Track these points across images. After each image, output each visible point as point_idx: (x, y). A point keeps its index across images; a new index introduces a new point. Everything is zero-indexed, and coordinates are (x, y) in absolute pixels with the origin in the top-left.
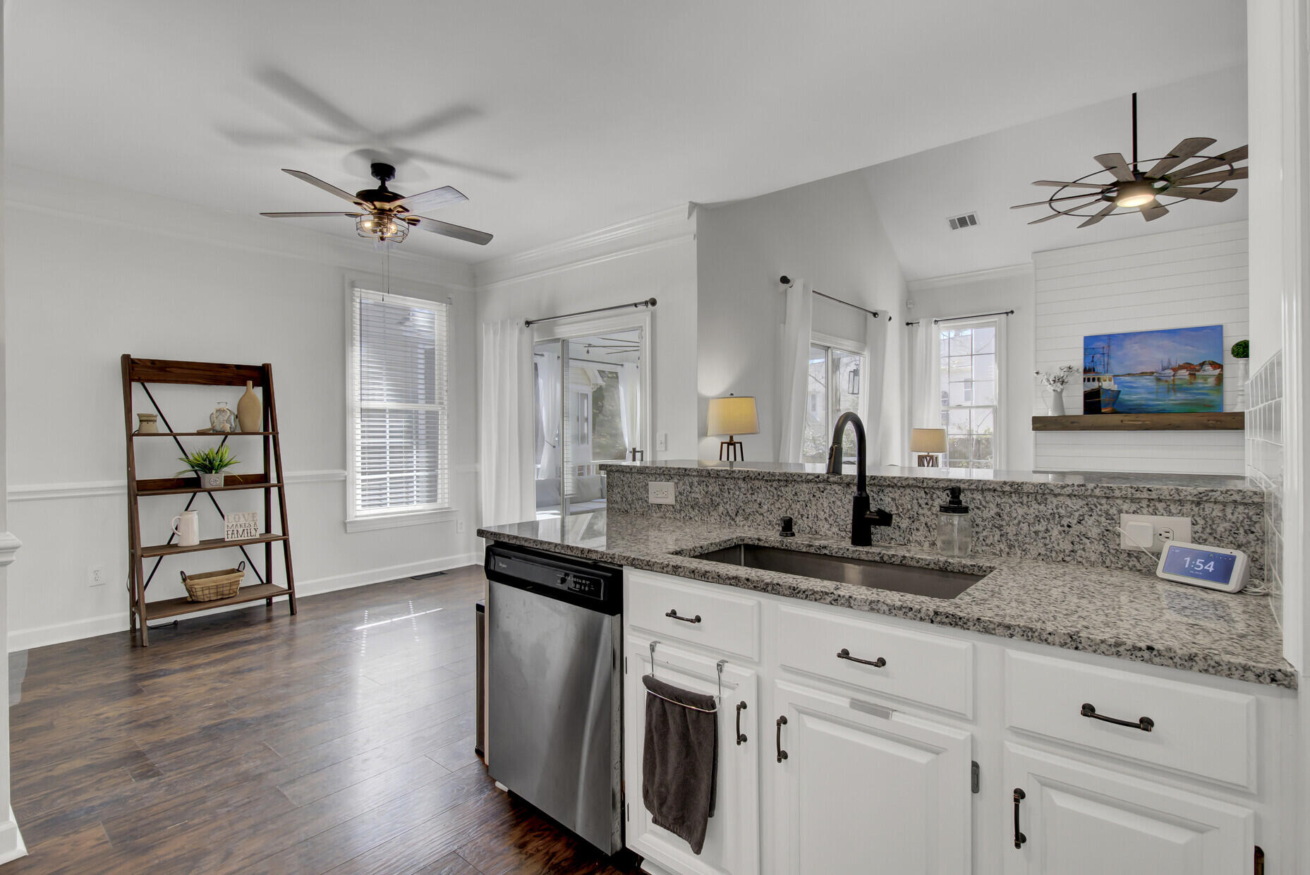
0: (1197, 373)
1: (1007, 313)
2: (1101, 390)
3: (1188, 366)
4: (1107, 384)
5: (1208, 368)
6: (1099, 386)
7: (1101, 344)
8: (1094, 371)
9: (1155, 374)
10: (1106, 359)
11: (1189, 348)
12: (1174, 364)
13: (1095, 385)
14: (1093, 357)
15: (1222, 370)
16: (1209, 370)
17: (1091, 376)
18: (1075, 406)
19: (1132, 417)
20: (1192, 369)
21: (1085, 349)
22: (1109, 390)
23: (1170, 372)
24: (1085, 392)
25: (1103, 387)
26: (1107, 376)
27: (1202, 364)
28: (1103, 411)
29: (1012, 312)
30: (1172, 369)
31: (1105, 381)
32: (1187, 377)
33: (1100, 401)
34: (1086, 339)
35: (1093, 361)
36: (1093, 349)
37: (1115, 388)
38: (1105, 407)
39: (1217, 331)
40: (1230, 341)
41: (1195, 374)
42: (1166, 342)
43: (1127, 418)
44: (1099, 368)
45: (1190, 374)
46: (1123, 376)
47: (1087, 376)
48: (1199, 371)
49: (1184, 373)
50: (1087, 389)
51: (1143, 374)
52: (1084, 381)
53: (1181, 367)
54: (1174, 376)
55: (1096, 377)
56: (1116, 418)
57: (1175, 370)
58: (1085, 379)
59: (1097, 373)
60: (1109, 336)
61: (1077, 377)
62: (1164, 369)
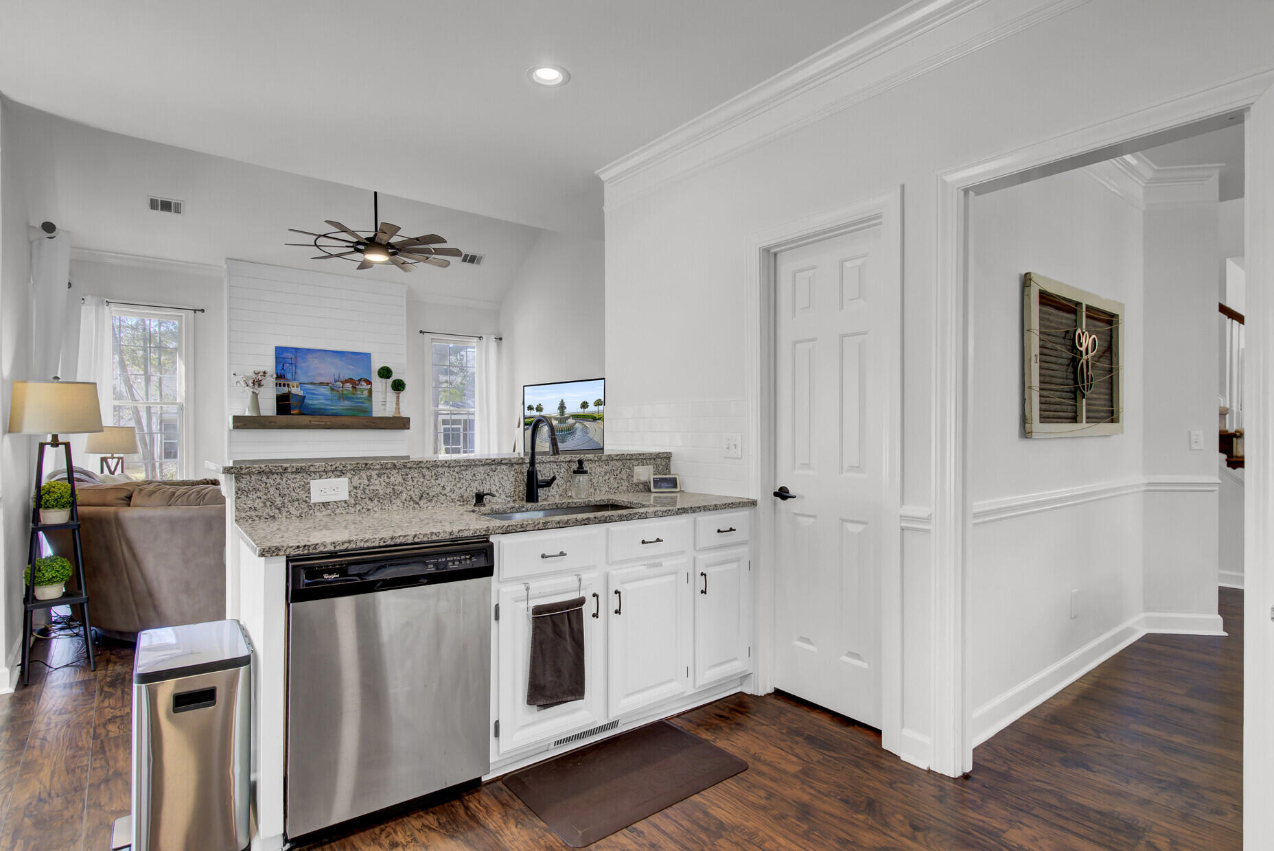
0: (357, 387)
1: (195, 311)
2: (290, 395)
3: (351, 381)
4: (295, 390)
5: (363, 383)
6: (289, 391)
7: (289, 355)
8: (284, 377)
9: (330, 385)
10: (294, 369)
11: (351, 366)
12: (342, 379)
13: (286, 390)
14: (284, 365)
15: (371, 386)
16: (364, 385)
17: (282, 382)
18: (268, 407)
19: (318, 418)
20: (354, 383)
21: (276, 358)
22: (297, 395)
23: (339, 384)
24: (277, 395)
25: (293, 392)
26: (295, 383)
27: (360, 380)
28: (292, 412)
29: (203, 311)
31: (293, 387)
32: (351, 389)
33: (289, 404)
34: (277, 348)
35: (283, 369)
36: (284, 358)
37: (301, 393)
38: (294, 410)
39: (367, 356)
40: (376, 365)
41: (355, 388)
42: (337, 361)
43: (314, 419)
44: (289, 376)
45: (352, 387)
46: (307, 384)
47: (279, 382)
48: (358, 385)
49: (348, 386)
50: (278, 393)
51: (321, 384)
52: (276, 386)
53: (347, 381)
54: (342, 387)
55: (286, 383)
56: (305, 419)
57: (343, 383)
58: (277, 384)
59: (287, 379)
60: (296, 349)
61: (270, 382)
62: (336, 381)
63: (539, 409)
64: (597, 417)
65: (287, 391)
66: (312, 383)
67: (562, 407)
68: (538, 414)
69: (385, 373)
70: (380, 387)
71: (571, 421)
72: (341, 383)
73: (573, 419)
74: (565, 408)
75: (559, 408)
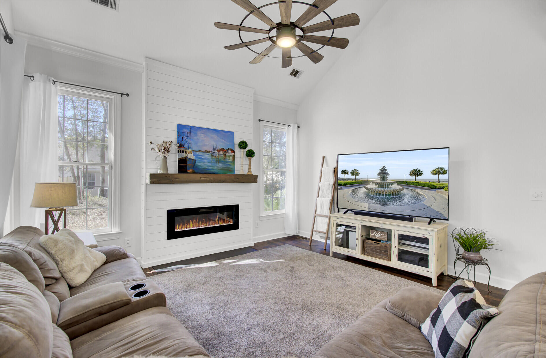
0: (226, 154)
1: (122, 94)
2: (187, 159)
3: (222, 150)
4: (190, 156)
5: (230, 152)
6: (186, 156)
7: (186, 131)
8: (183, 146)
9: (211, 152)
10: (189, 141)
12: (218, 148)
13: (184, 155)
14: (183, 138)
15: (234, 154)
16: (230, 153)
17: (182, 149)
18: (173, 168)
19: (205, 175)
20: (225, 151)
21: (178, 132)
22: (191, 159)
23: (216, 152)
24: (178, 159)
25: (188, 157)
26: (190, 151)
27: (228, 150)
28: (188, 171)
29: (128, 95)
30: (217, 150)
31: (189, 153)
32: (223, 155)
33: (186, 165)
34: (178, 126)
35: (182, 140)
36: (183, 133)
37: (193, 158)
38: (189, 169)
40: (237, 140)
43: (203, 176)
44: (186, 145)
45: (224, 154)
46: (197, 151)
47: (180, 149)
48: (227, 153)
49: (221, 153)
50: (179, 157)
51: (206, 151)
52: (178, 152)
54: (218, 154)
55: (185, 150)
56: (197, 176)
57: (219, 151)
58: (178, 151)
59: (185, 148)
60: (191, 126)
61: (174, 148)
62: (214, 150)
63: (355, 173)
64: (437, 186)
65: (185, 157)
66: (200, 151)
67: (383, 173)
68: (353, 177)
69: (243, 145)
70: (240, 154)
71: (395, 187)
72: (217, 151)
73: (398, 185)
74: (388, 174)
75: (379, 174)
